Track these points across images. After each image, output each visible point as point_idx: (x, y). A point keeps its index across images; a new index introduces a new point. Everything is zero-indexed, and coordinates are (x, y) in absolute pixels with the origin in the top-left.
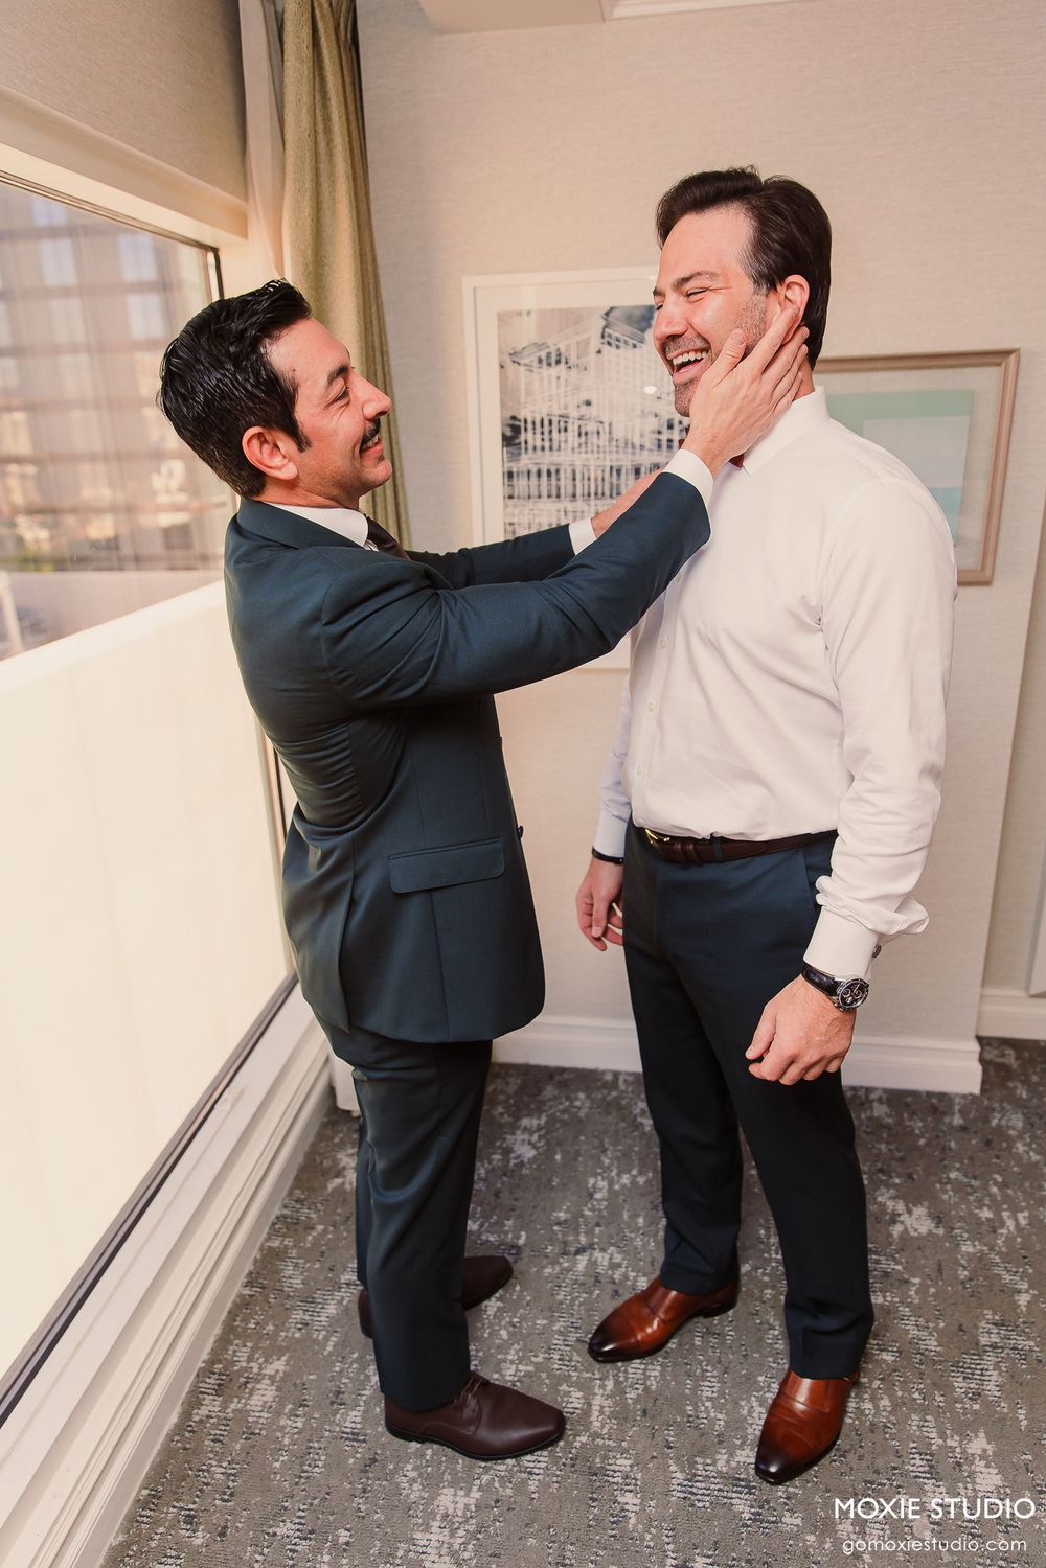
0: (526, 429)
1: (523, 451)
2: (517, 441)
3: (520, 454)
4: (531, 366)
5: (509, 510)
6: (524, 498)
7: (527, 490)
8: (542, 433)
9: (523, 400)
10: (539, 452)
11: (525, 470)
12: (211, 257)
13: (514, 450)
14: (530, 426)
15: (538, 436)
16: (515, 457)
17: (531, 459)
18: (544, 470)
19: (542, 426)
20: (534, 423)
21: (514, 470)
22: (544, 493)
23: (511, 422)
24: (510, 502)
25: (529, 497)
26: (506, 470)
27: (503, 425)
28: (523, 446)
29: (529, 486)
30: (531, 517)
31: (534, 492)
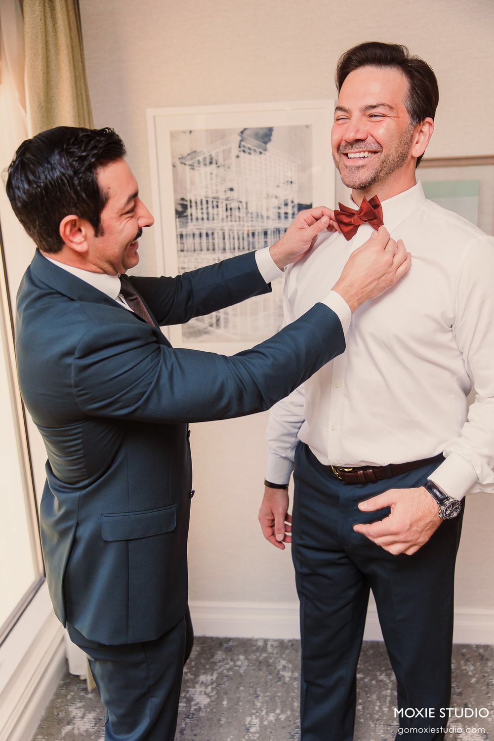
0: (191, 206)
1: (189, 220)
2: (185, 214)
3: (187, 222)
4: (193, 166)
5: (182, 259)
6: (191, 252)
7: (193, 246)
8: (202, 209)
9: (188, 187)
10: (200, 221)
11: (192, 233)
13: (182, 219)
14: (193, 204)
15: (199, 211)
16: (184, 225)
17: (195, 225)
18: (204, 233)
19: (202, 204)
20: (196, 203)
21: (184, 233)
22: (205, 248)
23: (181, 202)
24: (182, 254)
25: (195, 250)
26: (179, 233)
27: (176, 204)
28: (189, 217)
29: (194, 243)
30: (196, 264)
31: (198, 247)
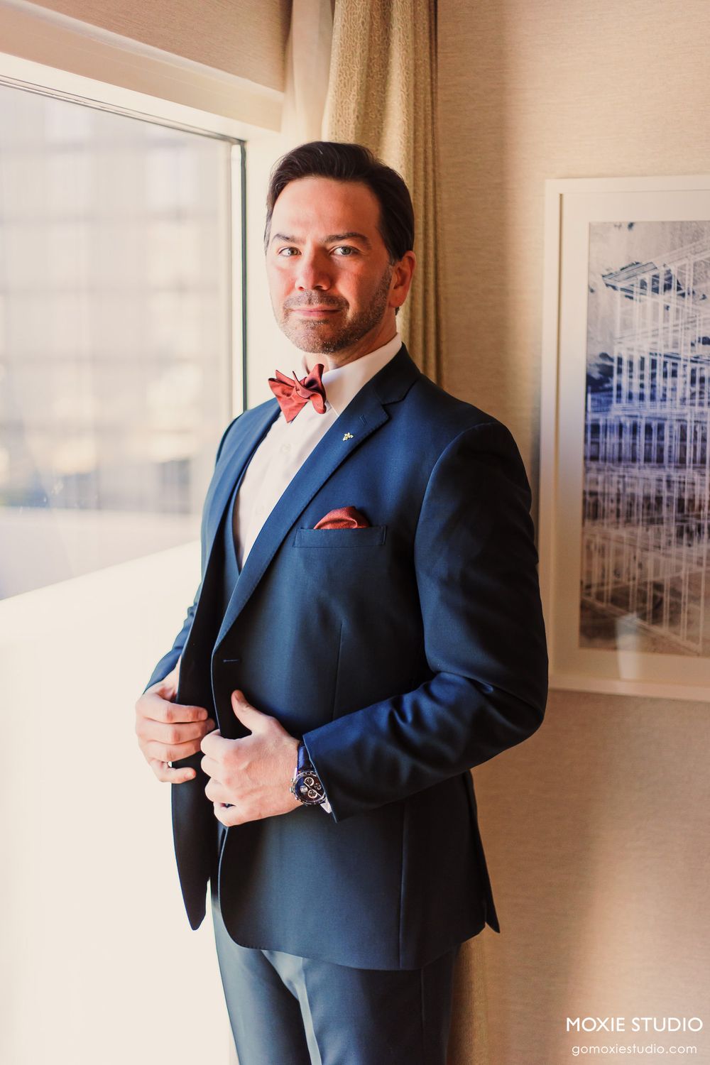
0: (620, 371)
1: (614, 399)
2: (607, 386)
3: (610, 402)
4: (632, 292)
5: (592, 475)
6: (613, 461)
7: (616, 448)
8: (642, 377)
9: (618, 334)
10: (636, 402)
11: (616, 423)
12: (236, 149)
13: (601, 397)
14: (625, 367)
15: (636, 381)
16: (603, 406)
17: (624, 409)
18: (642, 423)
19: (642, 367)
20: (631, 364)
21: (601, 423)
22: (641, 453)
23: (601, 361)
24: (594, 465)
25: (620, 459)
26: (589, 423)
27: (589, 365)
28: (615, 392)
29: (620, 445)
30: (621, 486)
31: (626, 452)
